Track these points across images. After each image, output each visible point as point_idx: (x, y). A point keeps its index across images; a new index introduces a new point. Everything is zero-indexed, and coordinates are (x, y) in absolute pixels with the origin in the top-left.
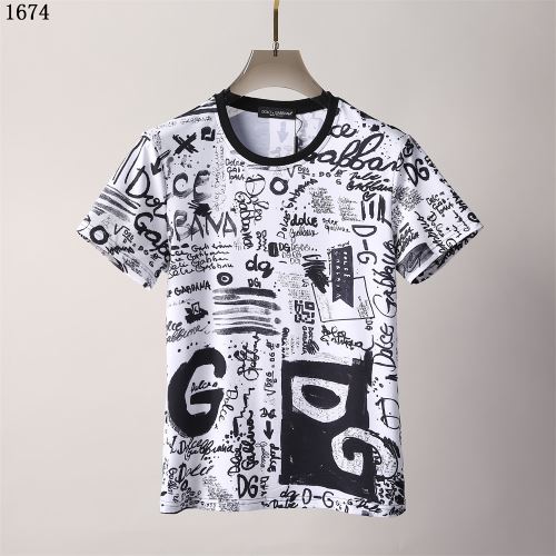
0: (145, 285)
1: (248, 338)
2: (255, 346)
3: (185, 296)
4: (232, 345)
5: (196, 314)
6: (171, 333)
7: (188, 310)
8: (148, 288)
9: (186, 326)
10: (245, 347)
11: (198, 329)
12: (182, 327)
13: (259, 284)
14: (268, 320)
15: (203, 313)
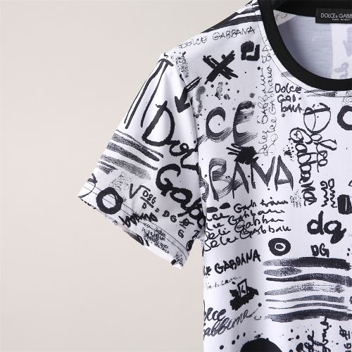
0: (174, 262)
1: (315, 324)
2: (324, 335)
3: (229, 273)
4: (293, 335)
5: (242, 296)
6: (211, 324)
7: (233, 292)
8: (177, 265)
9: (231, 314)
10: (311, 338)
11: (245, 315)
12: (226, 315)
13: (327, 252)
14: (341, 300)
15: (252, 292)
